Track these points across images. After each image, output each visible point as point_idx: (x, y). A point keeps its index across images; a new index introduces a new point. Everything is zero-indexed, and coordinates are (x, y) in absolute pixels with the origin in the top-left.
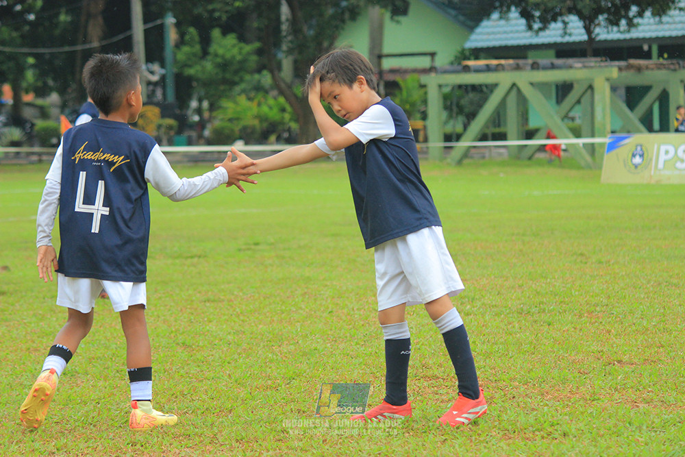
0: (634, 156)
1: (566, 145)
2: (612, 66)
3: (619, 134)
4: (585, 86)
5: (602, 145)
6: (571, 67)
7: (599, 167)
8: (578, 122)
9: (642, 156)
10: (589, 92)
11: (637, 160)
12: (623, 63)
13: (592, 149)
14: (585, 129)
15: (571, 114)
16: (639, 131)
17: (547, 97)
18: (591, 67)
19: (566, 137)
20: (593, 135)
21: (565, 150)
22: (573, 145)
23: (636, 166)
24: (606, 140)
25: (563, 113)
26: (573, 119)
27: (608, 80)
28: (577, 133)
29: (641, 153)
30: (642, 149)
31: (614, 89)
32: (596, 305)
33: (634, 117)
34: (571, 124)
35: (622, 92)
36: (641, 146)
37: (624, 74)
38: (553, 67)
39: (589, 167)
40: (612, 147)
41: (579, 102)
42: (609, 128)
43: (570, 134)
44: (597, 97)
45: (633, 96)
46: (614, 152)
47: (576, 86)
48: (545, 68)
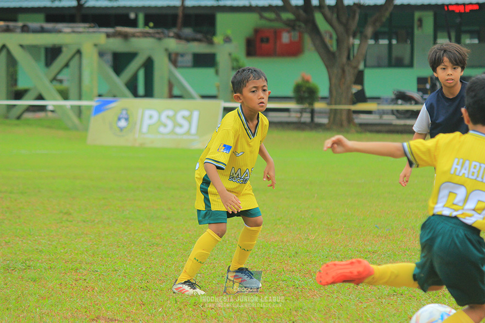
0: (119, 119)
1: (54, 106)
2: (100, 32)
3: (106, 97)
4: (74, 51)
5: (88, 108)
6: (59, 32)
7: (86, 129)
8: (65, 85)
9: (127, 119)
10: (77, 57)
11: (123, 123)
12: (110, 30)
13: (79, 111)
14: (73, 92)
15: (60, 77)
16: (124, 96)
17: (37, 59)
18: (80, 32)
19: (54, 99)
20: (80, 98)
21: (52, 111)
22: (60, 107)
23: (121, 129)
24: (93, 103)
25: (52, 75)
26: (61, 81)
27: (96, 45)
28: (65, 95)
29: (126, 116)
30: (127, 114)
31: (101, 54)
32: (81, 262)
33: (120, 82)
34: (59, 86)
35: (109, 57)
36: (126, 110)
37: (112, 40)
38: (42, 30)
39: (75, 128)
40: (99, 110)
41: (67, 65)
42: (96, 92)
43: (58, 96)
44: (85, 61)
45: (119, 61)
46: (100, 115)
47: (64, 49)
48: (35, 31)
